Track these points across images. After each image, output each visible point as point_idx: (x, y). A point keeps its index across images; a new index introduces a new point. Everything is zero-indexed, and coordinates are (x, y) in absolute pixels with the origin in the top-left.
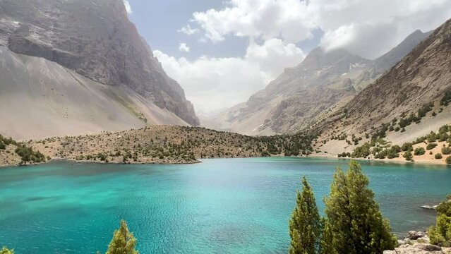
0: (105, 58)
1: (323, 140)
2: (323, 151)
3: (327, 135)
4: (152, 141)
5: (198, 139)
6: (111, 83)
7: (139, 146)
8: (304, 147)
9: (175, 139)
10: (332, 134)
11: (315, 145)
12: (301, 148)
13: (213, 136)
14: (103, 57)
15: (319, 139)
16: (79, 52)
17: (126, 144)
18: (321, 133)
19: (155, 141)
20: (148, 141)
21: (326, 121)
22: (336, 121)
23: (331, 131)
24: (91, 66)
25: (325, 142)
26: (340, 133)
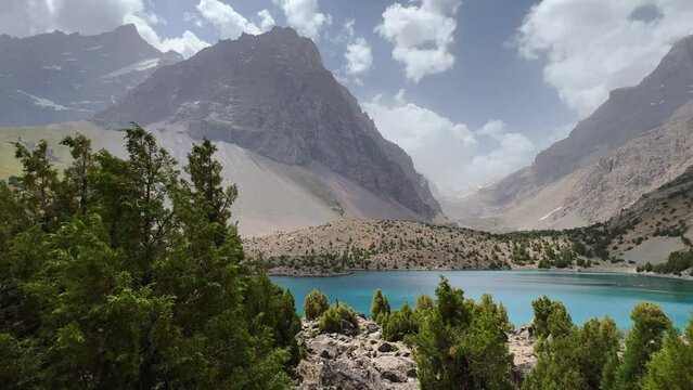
0: (291, 128)
1: (636, 237)
2: (627, 260)
3: (648, 227)
4: (331, 244)
5: (396, 241)
6: (300, 162)
7: (313, 251)
8: (590, 251)
9: (363, 240)
10: (659, 224)
11: (615, 248)
12: (583, 253)
13: (422, 235)
14: (289, 127)
15: (630, 236)
16: (260, 127)
17: (296, 249)
18: (636, 222)
19: (335, 244)
20: (326, 245)
21: (651, 198)
22: (672, 196)
23: (659, 218)
24: (274, 142)
25: (639, 241)
26: (676, 222)
